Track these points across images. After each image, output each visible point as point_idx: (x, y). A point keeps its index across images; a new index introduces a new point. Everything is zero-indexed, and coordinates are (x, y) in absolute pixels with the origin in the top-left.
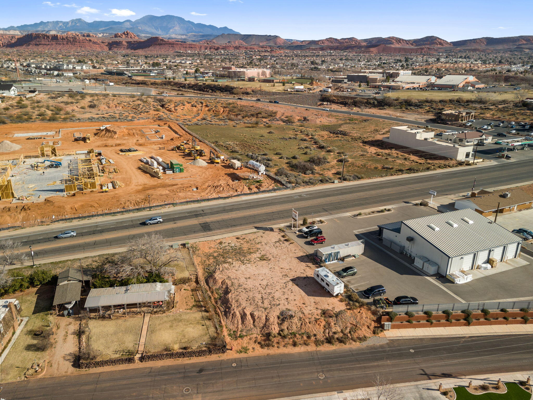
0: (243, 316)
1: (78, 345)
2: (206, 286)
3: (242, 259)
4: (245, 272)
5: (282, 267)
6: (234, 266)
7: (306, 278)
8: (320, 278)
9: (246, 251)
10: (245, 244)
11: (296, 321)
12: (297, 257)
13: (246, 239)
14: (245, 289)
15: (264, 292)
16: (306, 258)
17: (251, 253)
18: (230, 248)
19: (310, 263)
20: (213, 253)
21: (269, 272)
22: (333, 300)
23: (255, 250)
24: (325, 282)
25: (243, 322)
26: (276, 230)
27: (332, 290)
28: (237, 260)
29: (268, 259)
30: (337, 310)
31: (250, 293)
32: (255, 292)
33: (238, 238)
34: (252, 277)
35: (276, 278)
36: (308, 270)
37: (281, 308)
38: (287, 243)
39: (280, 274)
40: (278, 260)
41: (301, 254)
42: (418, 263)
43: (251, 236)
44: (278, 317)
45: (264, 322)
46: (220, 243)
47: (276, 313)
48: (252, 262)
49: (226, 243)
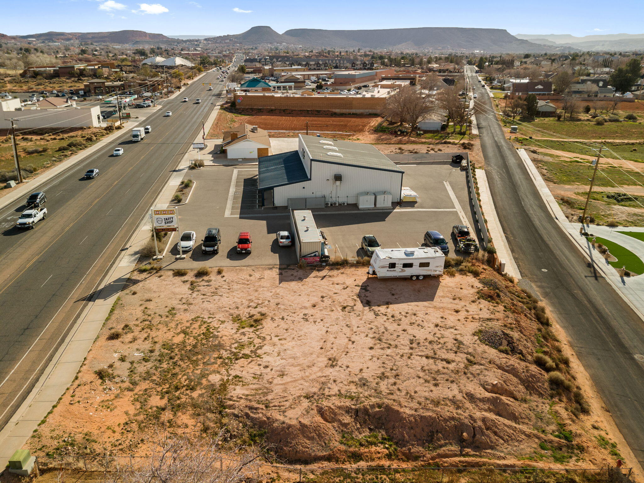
0: (497, 408)
2: (315, 467)
3: (225, 354)
4: (301, 361)
5: (308, 304)
6: (258, 377)
7: (364, 288)
8: (399, 267)
9: (192, 341)
10: (153, 334)
11: (515, 335)
12: (281, 281)
13: (131, 324)
14: (383, 377)
15: (407, 350)
16: (290, 272)
17: (207, 334)
18: (149, 365)
19: (315, 273)
20: (144, 404)
21: (320, 325)
22: (446, 281)
23: (196, 325)
24: (416, 264)
25: (514, 417)
26: (136, 276)
27: (437, 268)
28: (224, 364)
29: (258, 316)
30: (480, 286)
31: (405, 371)
32: (401, 363)
33: (114, 337)
34: (331, 354)
35: (354, 321)
36: (335, 280)
37: (468, 340)
38: (213, 277)
39: (339, 313)
40: (273, 304)
41: (275, 273)
42: (366, 203)
43: (125, 314)
44: (505, 352)
45: (515, 380)
46: (101, 375)
47: (492, 353)
48: (257, 341)
49: (118, 364)
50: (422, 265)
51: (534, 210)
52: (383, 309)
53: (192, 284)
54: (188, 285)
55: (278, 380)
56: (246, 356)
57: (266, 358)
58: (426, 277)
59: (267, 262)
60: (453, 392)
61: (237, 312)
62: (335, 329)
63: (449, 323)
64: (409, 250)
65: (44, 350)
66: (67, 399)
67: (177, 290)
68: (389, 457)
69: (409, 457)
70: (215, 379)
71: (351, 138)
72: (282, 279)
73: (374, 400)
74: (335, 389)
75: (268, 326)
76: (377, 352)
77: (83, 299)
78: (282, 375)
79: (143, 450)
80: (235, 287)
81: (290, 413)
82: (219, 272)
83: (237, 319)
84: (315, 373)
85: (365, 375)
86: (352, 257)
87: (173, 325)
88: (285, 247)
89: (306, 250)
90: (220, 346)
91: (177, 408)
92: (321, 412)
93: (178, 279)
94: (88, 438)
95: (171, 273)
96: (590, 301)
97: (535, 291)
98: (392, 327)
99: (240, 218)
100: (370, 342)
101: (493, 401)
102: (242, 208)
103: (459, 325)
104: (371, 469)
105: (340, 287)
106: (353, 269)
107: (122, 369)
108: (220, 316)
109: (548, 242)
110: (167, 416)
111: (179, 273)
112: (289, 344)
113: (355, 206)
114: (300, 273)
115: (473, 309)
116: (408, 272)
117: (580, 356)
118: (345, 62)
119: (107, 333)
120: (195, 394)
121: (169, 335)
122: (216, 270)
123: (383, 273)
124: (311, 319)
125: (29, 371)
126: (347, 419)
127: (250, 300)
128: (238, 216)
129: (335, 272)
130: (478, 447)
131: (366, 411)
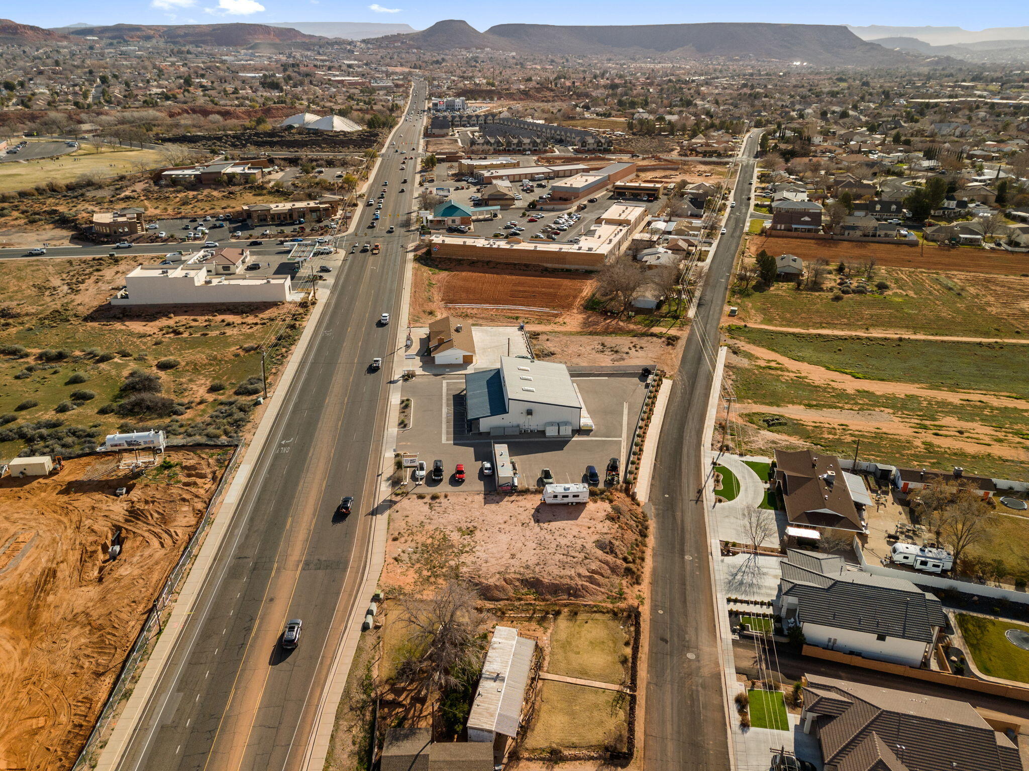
0: (591, 580)
1: (582, 762)
2: (501, 603)
3: (456, 550)
4: (496, 555)
5: (501, 521)
6: (474, 563)
7: (537, 510)
8: (560, 497)
9: (436, 543)
10: (415, 538)
11: (617, 543)
12: (485, 503)
13: (402, 532)
14: (538, 564)
15: (554, 551)
16: (492, 497)
17: (445, 538)
18: (418, 555)
19: (507, 498)
20: (420, 574)
21: (508, 535)
22: (591, 506)
23: (438, 533)
24: (571, 496)
25: (599, 585)
26: (395, 498)
27: (585, 497)
28: (456, 556)
29: (472, 528)
30: (610, 510)
31: (550, 562)
32: (548, 557)
33: (395, 539)
34: (513, 552)
35: (528, 533)
36: (520, 504)
37: (590, 545)
38: (442, 500)
39: (519, 528)
40: (480, 520)
41: (480, 498)
42: (551, 432)
43: (396, 525)
44: (607, 553)
45: (606, 567)
46: (396, 559)
47: (599, 553)
48: (472, 544)
49: (402, 554)
50: (574, 496)
51: (690, 437)
52: (545, 525)
53: (430, 504)
54: (428, 506)
55: (484, 565)
56: (467, 552)
57: (478, 554)
58: (577, 503)
59: (476, 489)
60: (572, 572)
61: (459, 525)
62: (517, 537)
63: (582, 535)
64: (567, 486)
65: (362, 546)
66: (385, 570)
67: (422, 509)
68: (535, 600)
69: (544, 600)
70: (452, 563)
71: (557, 320)
72: (487, 502)
73: (531, 575)
74: (513, 570)
75: (478, 534)
76: (538, 551)
77: (369, 514)
78: (486, 562)
79: (425, 592)
80: (457, 507)
81: (490, 580)
82: (446, 496)
83: (460, 530)
84: (503, 561)
85: (529, 563)
86: (533, 486)
87: (424, 533)
88: (488, 476)
89: (501, 482)
90: (452, 546)
91: (436, 576)
92: (505, 580)
93: (420, 501)
94: (401, 588)
95: (415, 496)
96: (682, 521)
97: (651, 512)
98: (549, 537)
99: (454, 444)
100: (534, 545)
101: (590, 577)
102: (455, 433)
103: (587, 537)
104: (526, 604)
105: (522, 509)
106: (532, 496)
107: (405, 557)
108: (450, 527)
109: (683, 470)
110: (432, 579)
111: (421, 497)
112: (490, 546)
113: (543, 433)
114: (498, 498)
115: (600, 526)
116: (566, 500)
117: (654, 555)
118: (573, 135)
119: (391, 538)
120: (444, 570)
121: (424, 539)
122: (443, 494)
123: (549, 501)
124: (503, 531)
125: (360, 557)
126: (517, 584)
127: (467, 518)
128: (452, 442)
129: (520, 498)
130: (576, 596)
131: (527, 580)
